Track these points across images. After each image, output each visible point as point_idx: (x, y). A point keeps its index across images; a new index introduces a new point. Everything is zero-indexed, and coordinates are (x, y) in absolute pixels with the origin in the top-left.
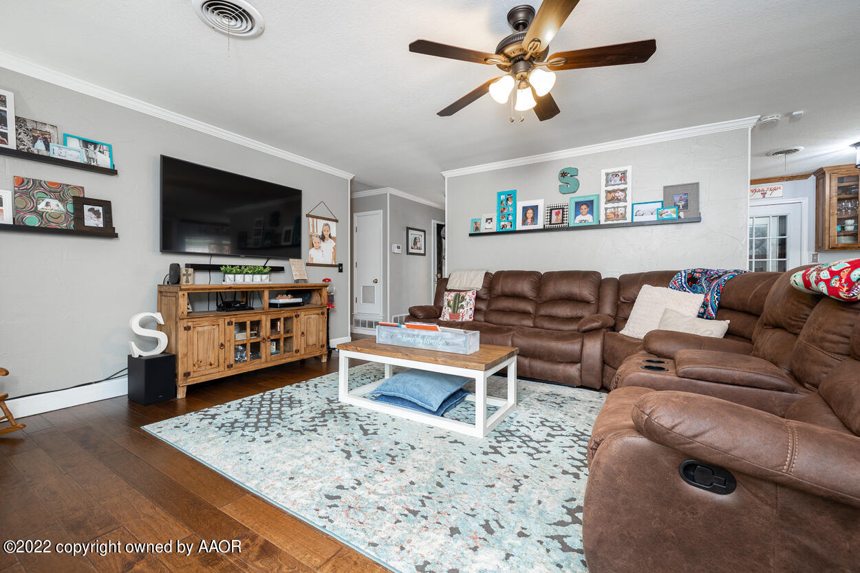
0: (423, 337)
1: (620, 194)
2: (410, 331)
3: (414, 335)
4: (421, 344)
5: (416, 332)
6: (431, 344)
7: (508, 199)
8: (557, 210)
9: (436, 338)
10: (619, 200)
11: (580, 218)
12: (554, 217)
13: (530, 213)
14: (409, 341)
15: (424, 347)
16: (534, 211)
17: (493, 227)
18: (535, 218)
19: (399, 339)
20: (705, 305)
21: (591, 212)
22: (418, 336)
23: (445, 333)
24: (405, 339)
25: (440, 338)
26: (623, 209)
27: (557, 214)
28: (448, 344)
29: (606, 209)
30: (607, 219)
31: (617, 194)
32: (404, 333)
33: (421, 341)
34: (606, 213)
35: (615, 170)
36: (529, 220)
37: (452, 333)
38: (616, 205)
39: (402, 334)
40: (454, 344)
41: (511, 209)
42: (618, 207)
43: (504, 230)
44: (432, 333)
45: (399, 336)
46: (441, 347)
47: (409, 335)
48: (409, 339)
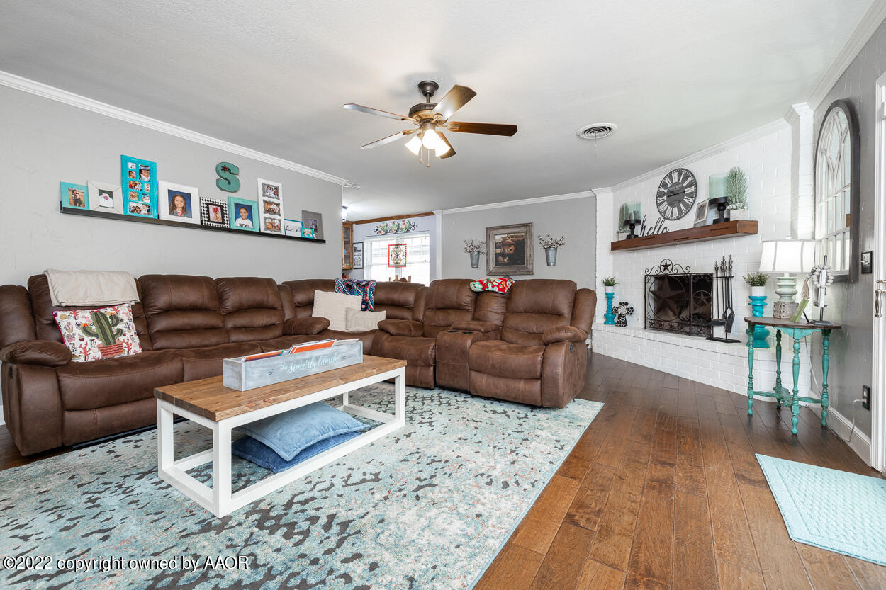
0: (317, 358)
1: (274, 207)
2: (299, 356)
3: (304, 360)
4: (314, 368)
5: (308, 354)
6: (327, 364)
7: (141, 171)
8: (214, 207)
9: (331, 355)
10: (275, 213)
11: (240, 221)
12: (212, 215)
13: (179, 201)
14: (298, 370)
15: (318, 371)
16: (184, 199)
17: (116, 205)
18: (187, 209)
19: (285, 372)
20: (364, 302)
21: (250, 217)
22: (310, 359)
23: (340, 347)
24: (292, 369)
25: (336, 354)
26: (278, 222)
27: (216, 211)
28: (344, 358)
29: (265, 218)
30: (267, 228)
31: (272, 207)
32: (290, 362)
33: (315, 364)
34: (265, 222)
35: (271, 183)
36: (179, 210)
37: (347, 344)
38: (272, 216)
39: (288, 363)
40: (350, 357)
41: (146, 187)
42: (274, 219)
43: (135, 214)
44: (327, 351)
45: (284, 368)
46: (337, 364)
47: (297, 362)
48: (298, 367)
